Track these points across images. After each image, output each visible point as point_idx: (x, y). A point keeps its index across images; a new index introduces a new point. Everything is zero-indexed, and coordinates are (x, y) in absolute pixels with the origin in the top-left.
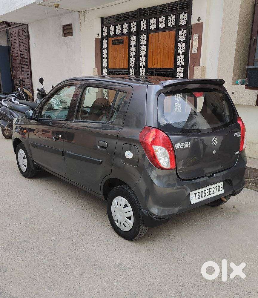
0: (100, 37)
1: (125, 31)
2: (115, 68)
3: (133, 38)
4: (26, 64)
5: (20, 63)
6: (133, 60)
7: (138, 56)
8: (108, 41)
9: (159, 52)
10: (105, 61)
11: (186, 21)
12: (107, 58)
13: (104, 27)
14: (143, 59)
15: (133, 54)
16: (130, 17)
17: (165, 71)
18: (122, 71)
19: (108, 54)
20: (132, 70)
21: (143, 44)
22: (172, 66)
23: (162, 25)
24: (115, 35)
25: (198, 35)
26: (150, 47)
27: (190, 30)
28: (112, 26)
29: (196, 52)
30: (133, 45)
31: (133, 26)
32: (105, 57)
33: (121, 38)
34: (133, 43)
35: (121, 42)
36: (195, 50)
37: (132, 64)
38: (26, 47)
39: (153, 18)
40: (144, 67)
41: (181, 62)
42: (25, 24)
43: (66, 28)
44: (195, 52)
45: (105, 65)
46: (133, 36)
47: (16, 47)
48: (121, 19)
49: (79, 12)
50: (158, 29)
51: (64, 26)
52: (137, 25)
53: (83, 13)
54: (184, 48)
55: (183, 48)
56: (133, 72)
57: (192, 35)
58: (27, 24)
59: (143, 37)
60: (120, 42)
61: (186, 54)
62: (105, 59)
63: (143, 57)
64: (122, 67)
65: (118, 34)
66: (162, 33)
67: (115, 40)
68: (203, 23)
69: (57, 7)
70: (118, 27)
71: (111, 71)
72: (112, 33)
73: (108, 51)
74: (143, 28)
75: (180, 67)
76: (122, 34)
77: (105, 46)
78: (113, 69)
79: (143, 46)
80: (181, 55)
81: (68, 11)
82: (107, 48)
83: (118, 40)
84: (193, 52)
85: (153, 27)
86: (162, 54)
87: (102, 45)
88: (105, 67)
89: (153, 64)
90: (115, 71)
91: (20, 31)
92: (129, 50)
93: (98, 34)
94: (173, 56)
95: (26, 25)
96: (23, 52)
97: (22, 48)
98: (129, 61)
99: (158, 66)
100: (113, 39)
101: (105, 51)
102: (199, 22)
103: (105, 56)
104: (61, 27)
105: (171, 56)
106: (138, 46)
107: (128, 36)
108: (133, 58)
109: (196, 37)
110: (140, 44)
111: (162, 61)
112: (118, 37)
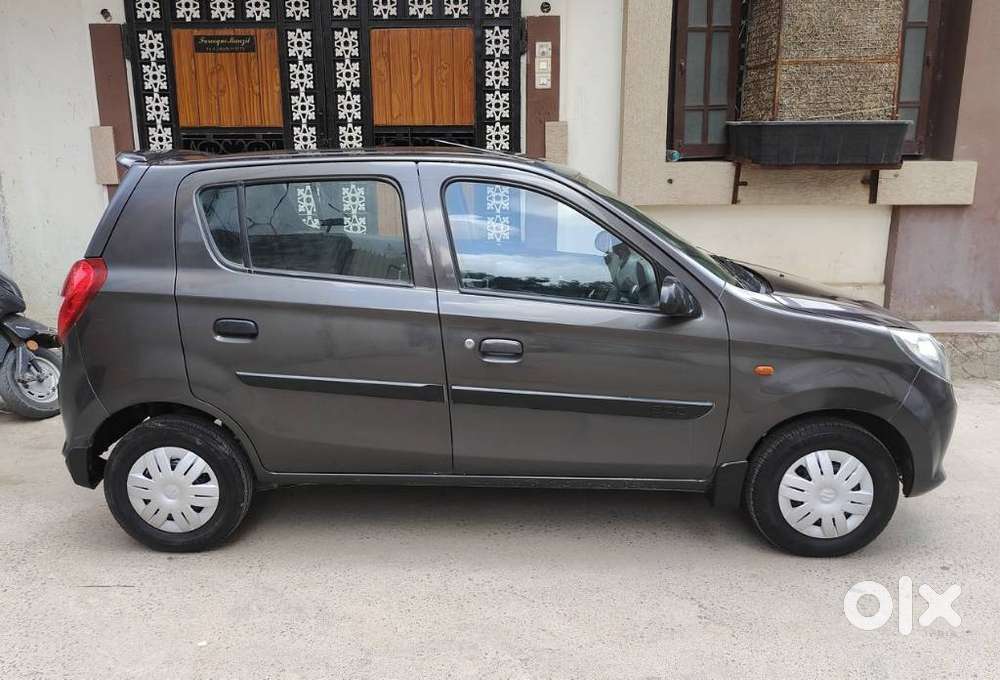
0: (121, 21)
1: (259, 13)
2: (215, 124)
6: (303, 101)
7: (326, 91)
8: (166, 37)
9: (415, 81)
10: (156, 101)
11: (507, 8)
12: (168, 93)
14: (349, 101)
15: (302, 83)
17: (443, 135)
18: (254, 136)
19: (170, 82)
20: (303, 132)
21: (347, 56)
22: (469, 120)
23: (421, 9)
24: (207, 21)
25: (547, 45)
26: (378, 65)
27: (521, 32)
29: (547, 86)
30: (300, 58)
32: (156, 90)
33: (240, 31)
34: (300, 51)
35: (243, 45)
36: (543, 81)
37: (302, 115)
40: (356, 123)
41: (501, 109)
44: (542, 87)
45: (158, 116)
46: (298, 30)
50: (403, 19)
54: (505, 73)
55: (501, 74)
56: (305, 139)
57: (530, 43)
59: (346, 36)
60: (236, 45)
61: (513, 90)
62: (156, 95)
63: (348, 93)
64: (252, 122)
65: (223, 19)
66: (422, 30)
67: (208, 38)
68: (558, 18)
71: (196, 136)
72: (188, 14)
73: (169, 69)
74: (344, 10)
75: (498, 124)
76: (242, 20)
77: (151, 53)
78: (207, 128)
79: (347, 61)
80: (497, 92)
82: (165, 62)
83: (227, 37)
84: (536, 86)
85: (385, 10)
87: (135, 50)
88: (159, 122)
90: (215, 137)
92: (283, 71)
93: (105, 12)
94: (469, 97)
98: (286, 103)
99: (417, 118)
100: (198, 32)
101: (154, 70)
102: (547, 14)
103: (155, 84)
105: (461, 95)
106: (322, 61)
107: (273, 30)
108: (302, 94)
109: (545, 50)
110: (334, 55)
111: (429, 107)
112: (222, 28)
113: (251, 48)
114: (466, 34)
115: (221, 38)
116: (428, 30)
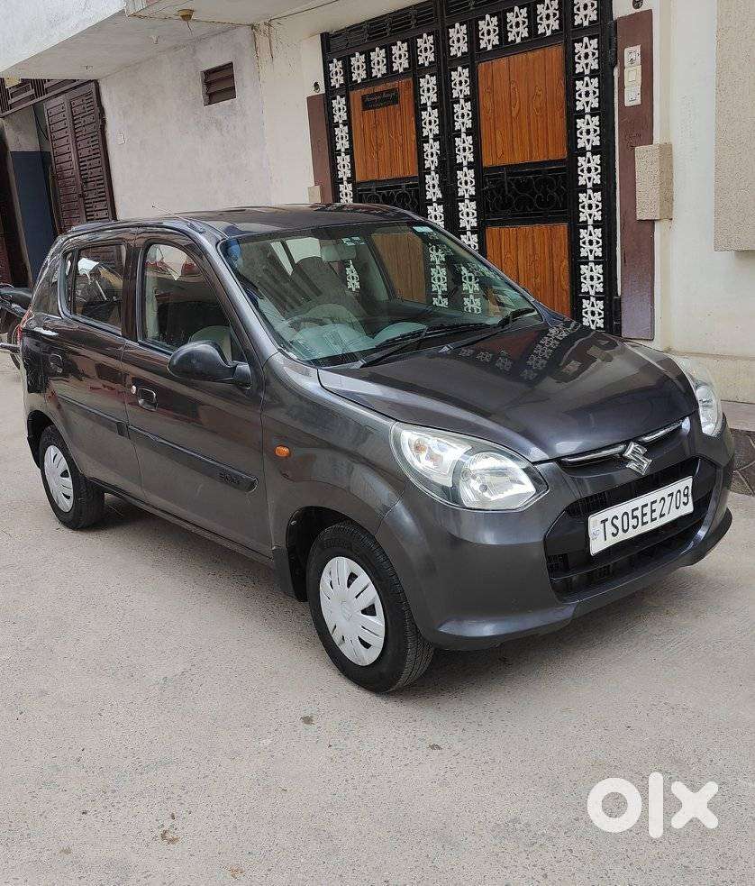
0: (322, 90)
1: (401, 64)
2: (376, 178)
3: (428, 83)
4: (100, 197)
5: (82, 196)
6: (432, 148)
7: (447, 135)
8: (348, 101)
9: (514, 114)
10: (343, 160)
11: (595, 12)
12: (349, 152)
13: (332, 62)
14: (464, 143)
15: (431, 130)
16: (413, 23)
17: (539, 172)
18: (399, 187)
19: (351, 141)
20: (432, 180)
21: (462, 96)
22: (562, 153)
23: (518, 33)
24: (370, 80)
25: (638, 49)
26: (485, 102)
27: (610, 39)
28: (357, 54)
29: (638, 101)
30: (429, 104)
31: (423, 46)
32: (343, 150)
33: (390, 85)
34: (429, 97)
35: (391, 99)
36: (632, 96)
37: (431, 162)
38: (95, 147)
39: (488, 17)
40: (470, 166)
41: (591, 136)
42: (90, 81)
43: (213, 77)
44: (634, 103)
45: (344, 173)
46: (427, 76)
47: (65, 149)
48: (409, 22)
49: (253, 27)
50: (505, 47)
51: (208, 73)
52: (436, 43)
53: (263, 27)
54: (594, 93)
55: (591, 94)
56: (434, 187)
57: (619, 51)
58: (96, 82)
59: (460, 76)
60: (388, 99)
61: (604, 111)
62: (343, 154)
63: (463, 135)
64: (399, 173)
65: (379, 76)
66: (520, 56)
67: (371, 96)
68: (650, 12)
69: (187, 16)
70: (378, 55)
71: (366, 190)
72: (359, 75)
73: (350, 129)
74: (459, 47)
75: (589, 154)
76: (391, 74)
77: (339, 116)
78: (371, 182)
79: (462, 101)
80: (588, 117)
81: (218, 27)
82: (348, 123)
83: (382, 93)
84: (627, 103)
85: (489, 41)
86: (525, 122)
87: (330, 115)
88: (345, 179)
89: (500, 153)
90: (377, 189)
91: (77, 102)
92: (419, 120)
93: (316, 85)
94: (560, 123)
95: (93, 84)
96: (87, 163)
97: (84, 152)
98: (420, 152)
99: (516, 156)
100: (365, 91)
101: (342, 131)
102: (638, 11)
103: (342, 145)
104: (199, 77)
105: (554, 125)
106: (445, 104)
107: (411, 79)
108: (431, 141)
109: (633, 56)
110: (452, 98)
111: (527, 142)
112: (379, 84)
113: (395, 100)
114: (556, 52)
115: (377, 94)
116: (524, 56)
